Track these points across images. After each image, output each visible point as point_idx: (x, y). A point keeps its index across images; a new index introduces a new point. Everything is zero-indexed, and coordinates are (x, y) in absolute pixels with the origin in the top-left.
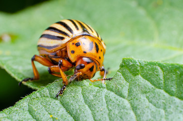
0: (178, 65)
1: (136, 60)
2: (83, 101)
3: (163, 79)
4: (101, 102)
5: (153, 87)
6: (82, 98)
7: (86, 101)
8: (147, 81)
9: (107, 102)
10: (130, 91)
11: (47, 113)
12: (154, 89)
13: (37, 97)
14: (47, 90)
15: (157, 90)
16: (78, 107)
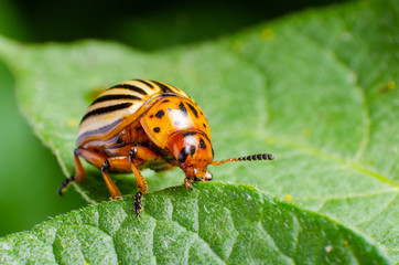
0: (326, 219)
1: (260, 192)
2: (151, 249)
3: (296, 239)
4: (180, 257)
5: (277, 249)
6: (151, 242)
7: (155, 250)
8: (269, 236)
9: (190, 260)
10: (236, 249)
11: (82, 256)
12: (277, 254)
13: (75, 223)
14: (97, 213)
15: (283, 257)
16: (138, 257)
